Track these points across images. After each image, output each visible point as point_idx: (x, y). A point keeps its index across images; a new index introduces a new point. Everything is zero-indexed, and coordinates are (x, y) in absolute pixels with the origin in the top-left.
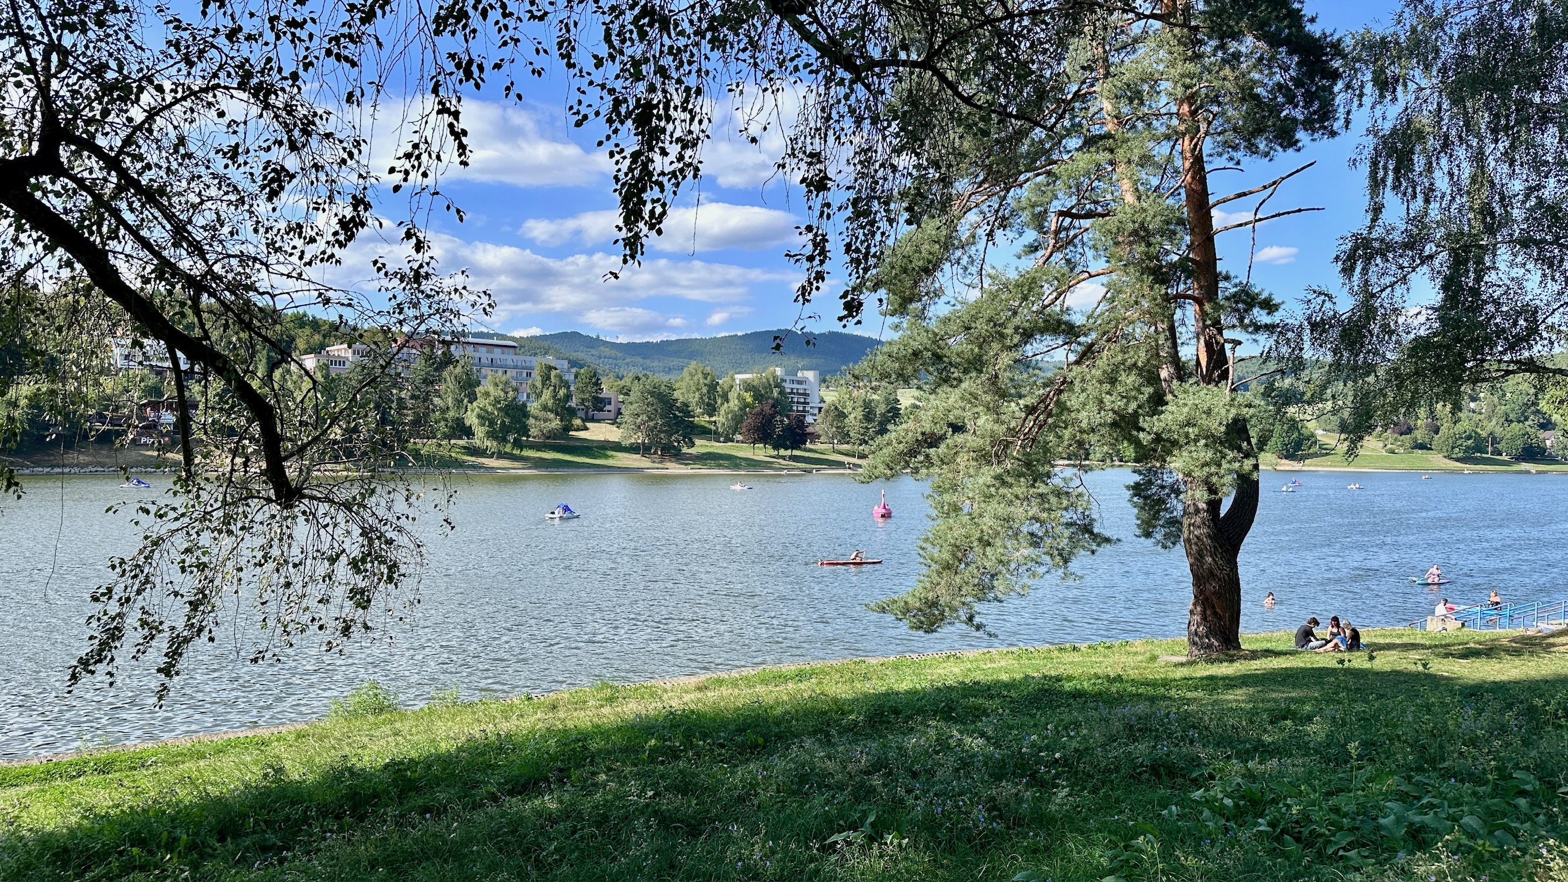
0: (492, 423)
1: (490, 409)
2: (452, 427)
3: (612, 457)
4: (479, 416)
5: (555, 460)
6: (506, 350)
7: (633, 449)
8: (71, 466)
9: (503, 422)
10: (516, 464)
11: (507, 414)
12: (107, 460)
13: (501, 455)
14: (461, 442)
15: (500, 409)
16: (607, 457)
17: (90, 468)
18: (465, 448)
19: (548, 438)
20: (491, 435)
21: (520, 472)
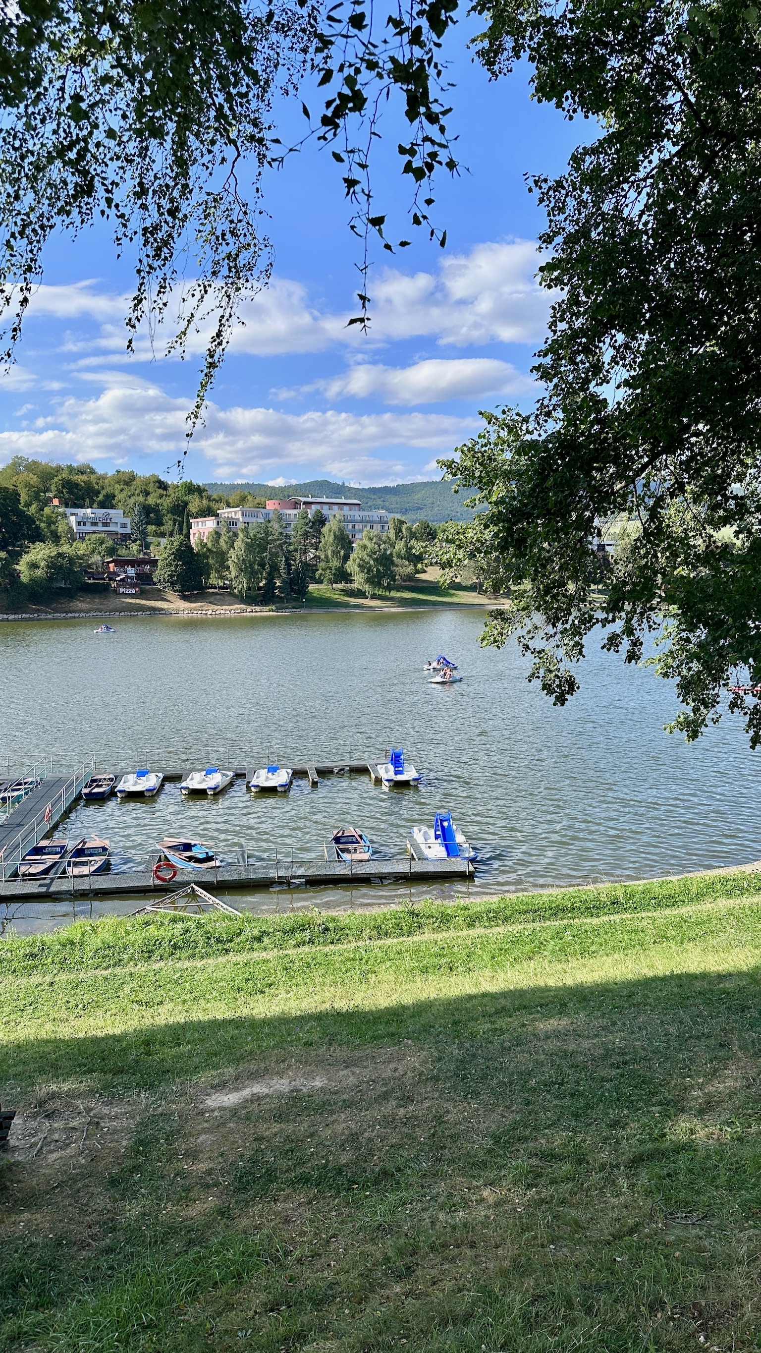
0: (369, 570)
1: (367, 559)
2: (334, 574)
3: (454, 594)
4: (359, 566)
5: (413, 599)
6: (353, 507)
7: (472, 588)
8: (80, 611)
9: (378, 570)
10: (388, 604)
11: (381, 564)
12: (102, 607)
13: (374, 597)
14: (340, 586)
15: (375, 560)
16: (451, 595)
17: (92, 613)
18: (343, 590)
19: (405, 581)
20: (368, 581)
21: (393, 610)
